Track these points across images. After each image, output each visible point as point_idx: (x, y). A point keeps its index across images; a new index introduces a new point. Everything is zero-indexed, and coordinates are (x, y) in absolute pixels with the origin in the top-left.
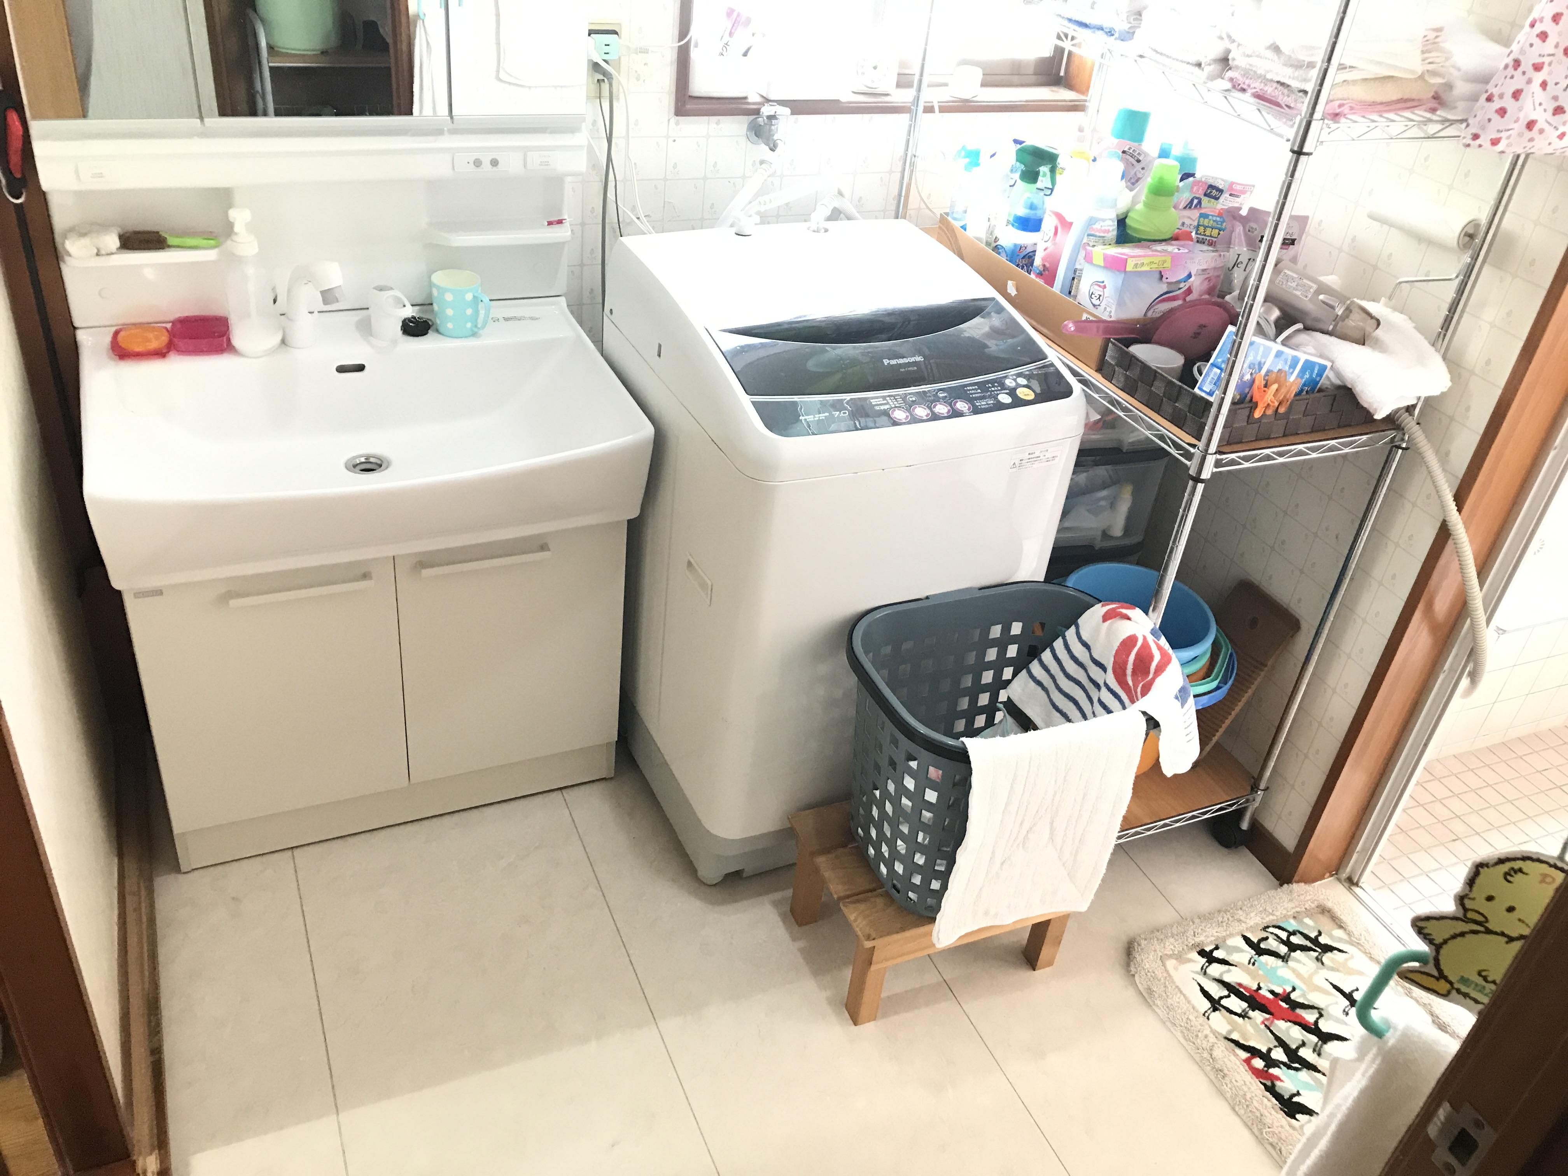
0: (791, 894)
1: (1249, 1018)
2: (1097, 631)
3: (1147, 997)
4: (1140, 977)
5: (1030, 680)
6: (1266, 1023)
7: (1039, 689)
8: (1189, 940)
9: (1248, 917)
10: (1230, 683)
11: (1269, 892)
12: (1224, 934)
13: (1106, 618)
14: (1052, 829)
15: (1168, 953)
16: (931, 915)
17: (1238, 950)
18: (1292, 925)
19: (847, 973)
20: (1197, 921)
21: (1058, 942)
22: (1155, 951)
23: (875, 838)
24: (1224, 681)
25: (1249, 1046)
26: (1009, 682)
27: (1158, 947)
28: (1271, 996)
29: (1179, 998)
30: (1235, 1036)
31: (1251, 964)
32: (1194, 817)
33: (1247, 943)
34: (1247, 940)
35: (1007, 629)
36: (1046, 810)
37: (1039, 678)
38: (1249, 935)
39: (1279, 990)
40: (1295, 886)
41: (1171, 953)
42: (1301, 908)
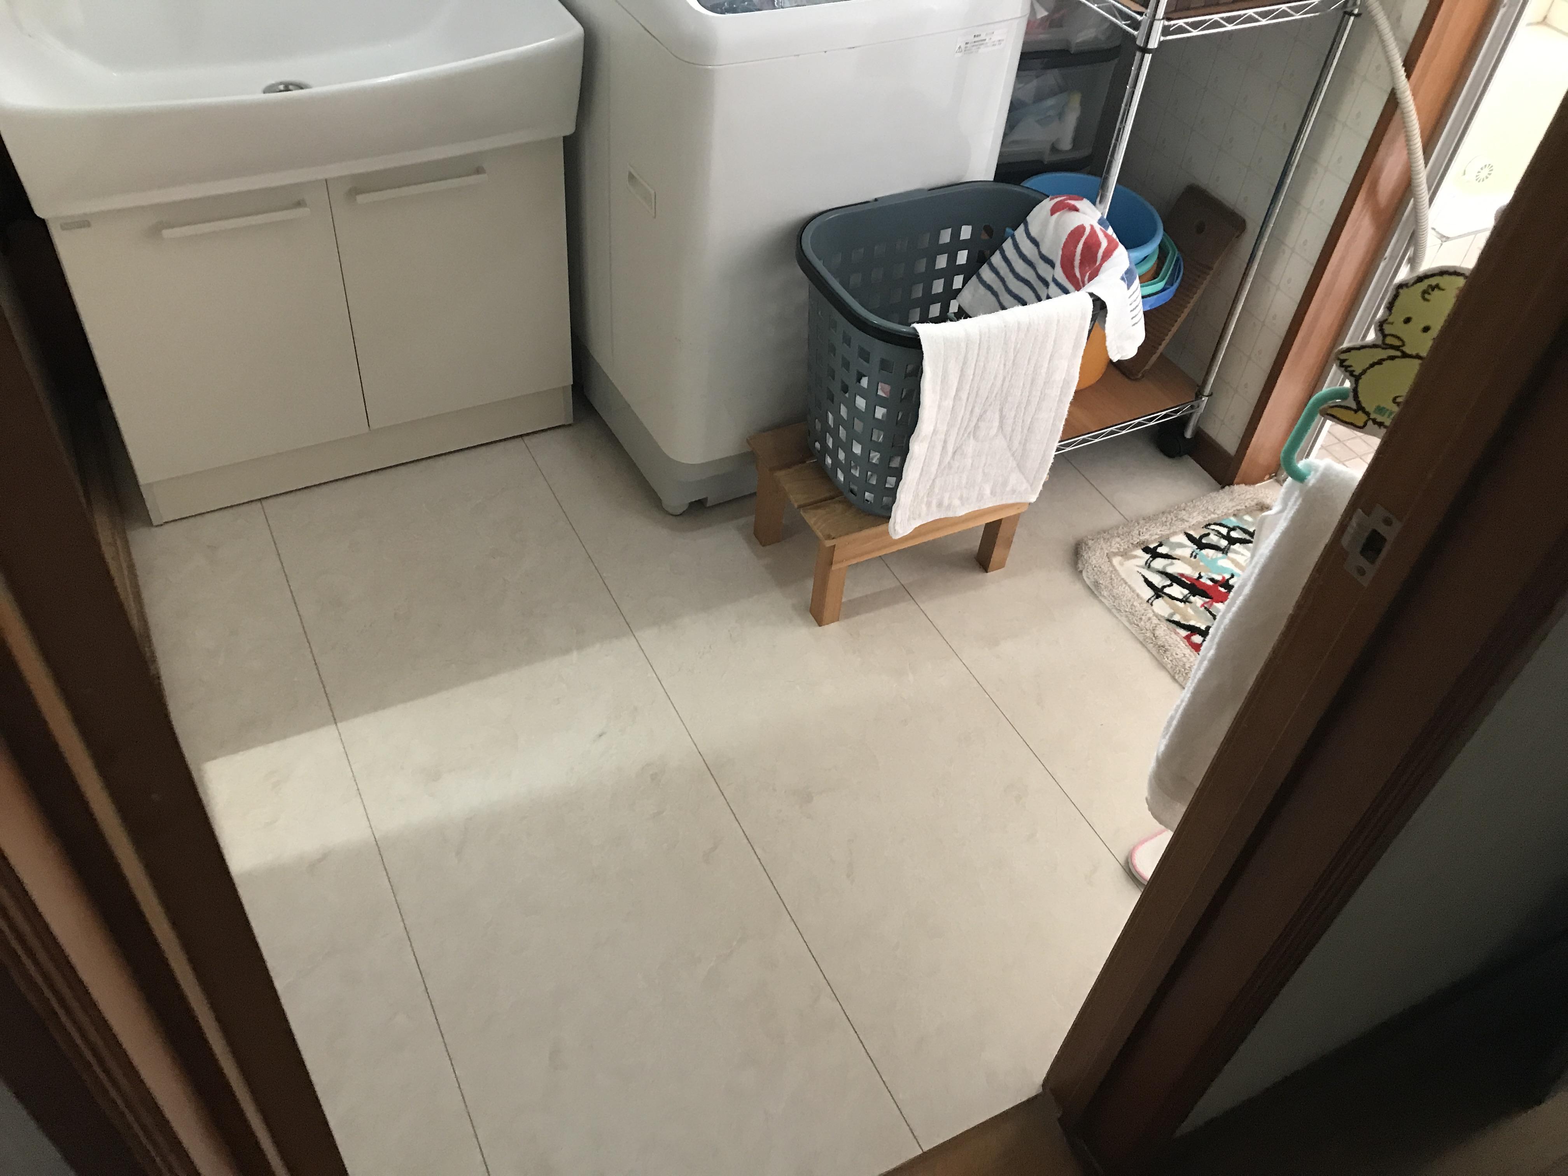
0: (754, 520)
1: (1190, 602)
2: (1045, 225)
3: (1094, 591)
4: (1088, 572)
5: (980, 285)
6: (1206, 605)
7: (989, 293)
8: (1135, 539)
9: (1191, 516)
10: (1176, 285)
11: (1211, 494)
12: (1168, 532)
13: (1053, 211)
14: (1002, 418)
15: (1114, 550)
16: (888, 515)
17: (1181, 545)
18: (1233, 521)
19: (810, 584)
20: (1142, 522)
21: (1009, 543)
22: (1102, 549)
23: (831, 447)
24: (1170, 283)
25: (1190, 626)
26: (959, 290)
27: (1104, 546)
28: (1210, 583)
29: (1124, 588)
30: (1177, 618)
31: (1193, 557)
32: (1140, 424)
33: (1189, 539)
34: (1190, 537)
35: (956, 234)
36: (995, 397)
37: (989, 282)
38: (1191, 532)
39: (1218, 578)
40: (1236, 487)
41: (1117, 550)
42: (1242, 506)
